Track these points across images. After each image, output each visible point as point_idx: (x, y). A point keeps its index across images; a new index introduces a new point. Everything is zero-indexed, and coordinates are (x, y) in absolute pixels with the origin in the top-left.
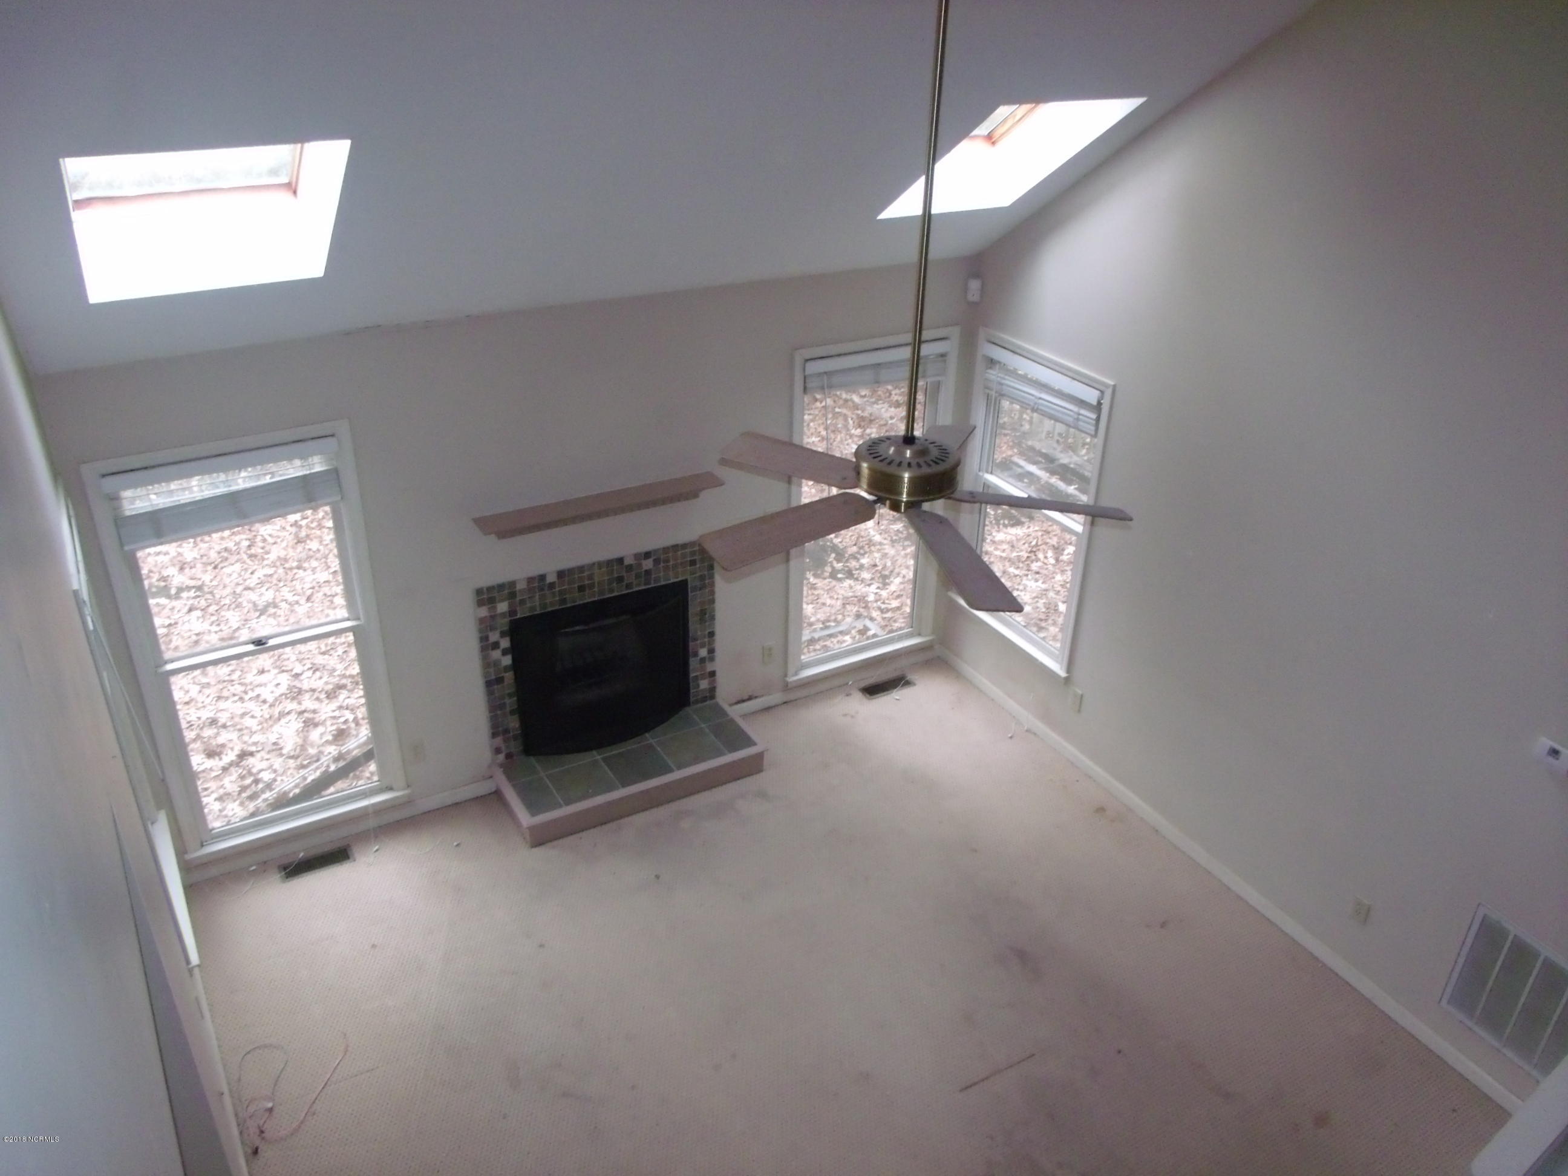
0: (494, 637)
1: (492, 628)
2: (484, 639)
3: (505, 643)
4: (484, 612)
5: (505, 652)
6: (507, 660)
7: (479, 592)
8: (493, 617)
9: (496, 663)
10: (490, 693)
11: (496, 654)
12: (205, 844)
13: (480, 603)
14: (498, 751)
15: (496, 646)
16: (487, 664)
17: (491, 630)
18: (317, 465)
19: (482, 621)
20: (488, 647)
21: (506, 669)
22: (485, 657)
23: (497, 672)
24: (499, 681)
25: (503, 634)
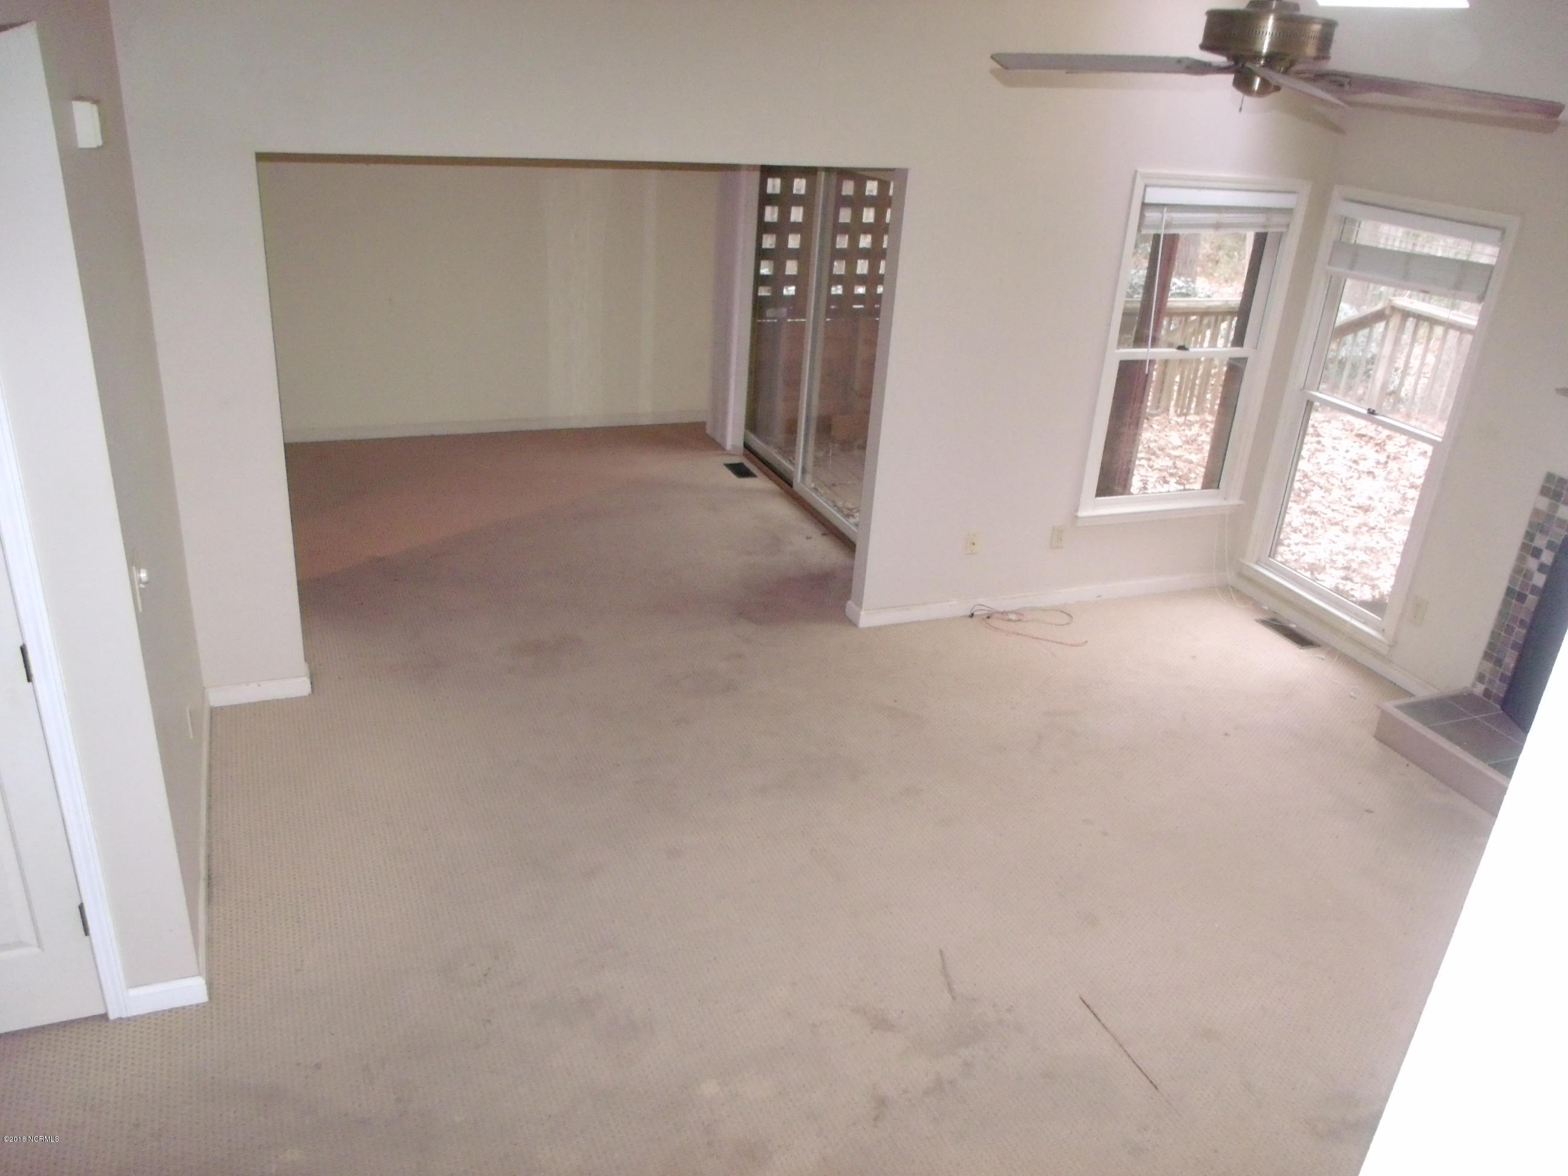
0: (1540, 542)
1: (1543, 530)
2: (1529, 536)
3: (1547, 558)
4: (1544, 503)
5: (1542, 568)
6: (1539, 580)
7: (1550, 477)
8: (1550, 517)
9: (1528, 575)
10: (1506, 603)
11: (1532, 564)
12: (1259, 563)
13: (1544, 491)
14: (1480, 678)
15: (1536, 553)
16: (1520, 571)
17: (1541, 531)
18: (1485, 254)
19: (1536, 512)
20: (1529, 549)
21: (1534, 589)
22: (1521, 559)
23: (1524, 585)
24: (1521, 597)
25: (1550, 546)
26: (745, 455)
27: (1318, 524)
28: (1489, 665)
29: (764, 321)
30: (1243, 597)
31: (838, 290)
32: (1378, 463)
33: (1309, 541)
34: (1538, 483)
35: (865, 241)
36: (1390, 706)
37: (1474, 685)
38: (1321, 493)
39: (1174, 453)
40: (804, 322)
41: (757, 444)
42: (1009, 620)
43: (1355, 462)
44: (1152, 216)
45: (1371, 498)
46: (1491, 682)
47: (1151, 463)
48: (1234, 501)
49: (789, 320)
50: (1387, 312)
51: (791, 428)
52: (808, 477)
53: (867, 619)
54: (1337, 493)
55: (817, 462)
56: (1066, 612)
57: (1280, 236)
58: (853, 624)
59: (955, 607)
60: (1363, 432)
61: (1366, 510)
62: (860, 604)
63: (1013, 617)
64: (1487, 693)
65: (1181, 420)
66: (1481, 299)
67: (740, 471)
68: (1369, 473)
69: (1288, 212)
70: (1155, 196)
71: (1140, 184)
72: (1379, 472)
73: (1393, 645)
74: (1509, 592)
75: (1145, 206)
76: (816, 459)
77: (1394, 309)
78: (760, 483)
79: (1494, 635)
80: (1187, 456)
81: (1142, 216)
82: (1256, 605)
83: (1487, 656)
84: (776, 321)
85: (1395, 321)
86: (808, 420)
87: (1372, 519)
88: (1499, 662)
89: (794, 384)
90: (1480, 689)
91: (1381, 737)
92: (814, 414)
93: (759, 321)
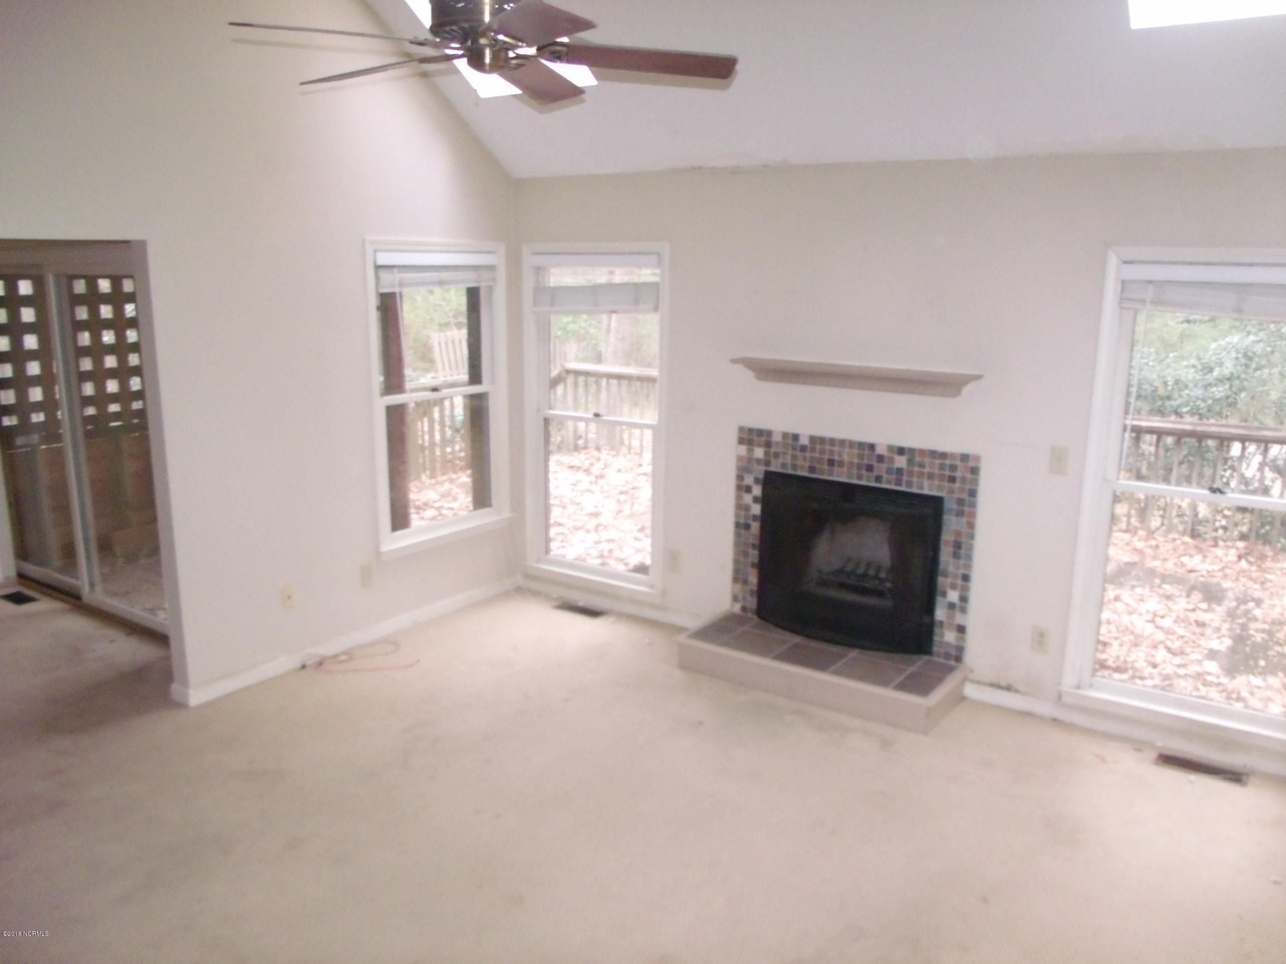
0: (749, 480)
2: (740, 478)
3: (758, 490)
4: (743, 450)
5: (755, 500)
6: (757, 509)
7: (741, 429)
8: (750, 460)
9: (747, 508)
10: (737, 535)
11: (748, 499)
12: (539, 561)
13: (741, 441)
14: (735, 599)
15: (748, 489)
16: (741, 507)
17: (747, 472)
19: (740, 458)
20: (743, 489)
21: (755, 518)
22: (739, 498)
23: (746, 517)
24: (747, 527)
25: (757, 481)
26: (21, 584)
27: (566, 531)
28: (738, 587)
29: (13, 451)
30: (535, 594)
31: (91, 411)
32: (591, 483)
33: (565, 544)
34: (734, 436)
35: (110, 362)
36: (682, 638)
37: (732, 606)
38: (560, 509)
39: (437, 505)
40: (61, 446)
41: (33, 570)
42: (342, 662)
43: (574, 485)
44: (385, 276)
45: (596, 507)
46: (744, 599)
47: (421, 515)
48: (507, 514)
49: (43, 447)
50: (564, 375)
51: (69, 551)
52: (98, 589)
53: (197, 696)
54: (571, 508)
55: (105, 579)
56: (392, 643)
57: (491, 289)
58: (182, 705)
59: (284, 663)
60: (572, 464)
61: (596, 515)
62: (185, 684)
63: (343, 658)
64: (744, 609)
65: (433, 481)
66: (656, 309)
67: (18, 599)
68: (589, 491)
69: (491, 268)
70: (384, 259)
71: (369, 249)
72: (594, 488)
73: (664, 593)
74: (738, 525)
75: (378, 268)
76: (103, 575)
77: (568, 372)
78: (43, 605)
79: (736, 562)
80: (447, 505)
81: (377, 278)
82: (547, 597)
83: (736, 580)
84: (29, 449)
85: (570, 379)
86: (86, 540)
87: (603, 519)
88: (745, 582)
89: (63, 508)
90: (737, 608)
91: (683, 666)
92: (92, 533)
93: (8, 452)
